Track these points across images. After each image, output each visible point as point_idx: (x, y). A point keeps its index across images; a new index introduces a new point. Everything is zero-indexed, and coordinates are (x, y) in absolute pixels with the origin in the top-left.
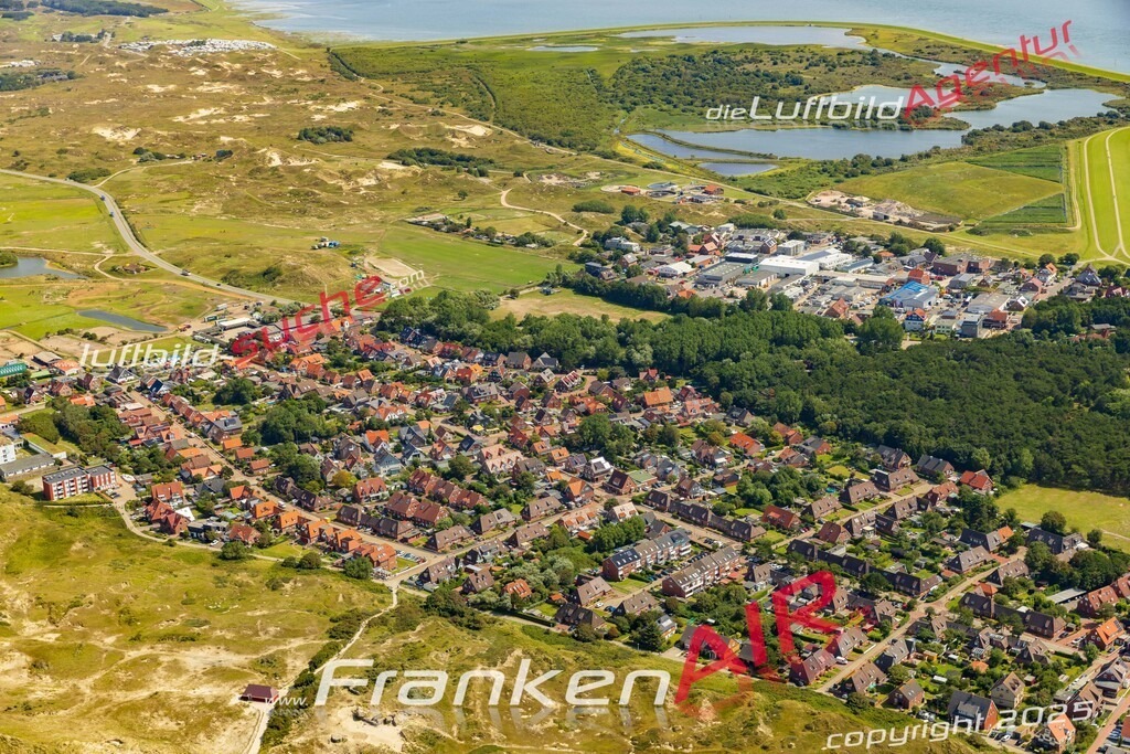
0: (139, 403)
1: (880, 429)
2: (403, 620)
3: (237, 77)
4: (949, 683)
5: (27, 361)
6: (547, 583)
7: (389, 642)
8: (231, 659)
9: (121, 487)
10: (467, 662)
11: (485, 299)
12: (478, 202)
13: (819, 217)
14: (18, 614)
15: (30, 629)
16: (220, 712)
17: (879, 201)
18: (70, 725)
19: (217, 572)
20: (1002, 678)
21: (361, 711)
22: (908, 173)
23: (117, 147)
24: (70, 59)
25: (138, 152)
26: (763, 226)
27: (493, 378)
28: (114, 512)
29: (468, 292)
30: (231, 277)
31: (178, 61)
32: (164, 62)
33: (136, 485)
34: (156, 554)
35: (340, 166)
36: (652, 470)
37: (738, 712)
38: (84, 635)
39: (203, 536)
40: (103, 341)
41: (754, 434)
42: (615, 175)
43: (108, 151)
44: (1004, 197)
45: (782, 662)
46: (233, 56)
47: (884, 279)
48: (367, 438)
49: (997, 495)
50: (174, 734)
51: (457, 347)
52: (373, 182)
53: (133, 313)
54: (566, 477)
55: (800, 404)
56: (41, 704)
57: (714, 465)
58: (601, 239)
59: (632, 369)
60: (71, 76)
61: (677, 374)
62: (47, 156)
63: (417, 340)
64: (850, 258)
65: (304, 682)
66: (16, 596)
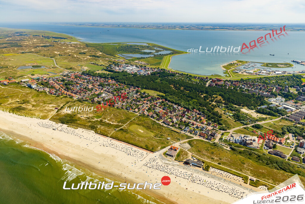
0: (52, 81)
1: (131, 84)
2: (74, 102)
3: (74, 47)
4: (128, 107)
5: (40, 77)
6: (91, 98)
7: (72, 104)
8: (54, 105)
9: (47, 90)
12: (97, 61)
13: (135, 63)
14: (32, 102)
15: (33, 103)
16: (52, 110)
17: (142, 62)
18: (35, 112)
19: (56, 98)
20: (133, 106)
22: (146, 59)
23: (57, 54)
24: (54, 44)
25: (59, 55)
26: (128, 64)
27: (93, 79)
28: (46, 92)
29: (93, 70)
30: (67, 69)
31: (67, 44)
32: (65, 44)
33: (49, 89)
34: (49, 96)
35: (83, 57)
36: (106, 88)
37: (106, 109)
38: (39, 104)
39: (55, 94)
41: (118, 85)
42: (114, 58)
43: (55, 55)
44: (155, 62)
46: (74, 44)
47: (138, 70)
48: (77, 85)
49: (140, 90)
51: (90, 76)
52: (86, 59)
53: (54, 72)
54: (97, 89)
56: (32, 110)
57: (113, 87)
58: (110, 65)
60: (53, 46)
61: (113, 79)
62: (48, 55)
63: (86, 75)
64: (136, 67)
65: (62, 107)
66: (32, 100)
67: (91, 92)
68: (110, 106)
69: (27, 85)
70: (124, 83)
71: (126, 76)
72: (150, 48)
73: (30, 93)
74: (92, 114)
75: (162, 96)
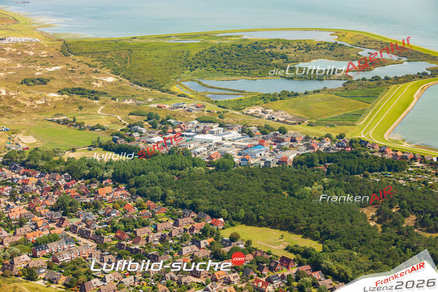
12: (86, 112)
13: (242, 118)
17: (277, 111)
26: (211, 122)
27: (38, 183)
36: (81, 218)
47: (247, 144)
51: (32, 171)
55: (160, 192)
58: (130, 127)
59: (102, 179)
61: (121, 183)
63: (15, 168)
64: (240, 135)
67: (14, 234)
70: (164, 198)
71: (181, 169)
72: (338, 51)
75: (306, 254)
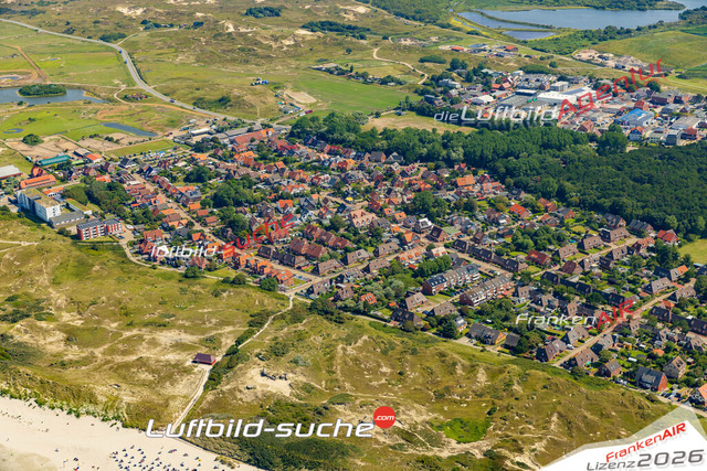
0: (138, 180)
1: (607, 203)
2: (296, 317)
4: (638, 362)
5: (70, 154)
6: (386, 296)
7: (286, 329)
8: (187, 338)
9: (125, 232)
10: (334, 343)
11: (359, 118)
12: (358, 56)
13: (579, 67)
14: (59, 309)
15: (66, 317)
16: (182, 370)
17: (620, 56)
18: (88, 375)
19: (181, 285)
20: (672, 359)
21: (266, 371)
22: (640, 38)
23: (131, 19)
25: (144, 22)
26: (542, 72)
27: (361, 168)
28: (120, 247)
29: (349, 113)
30: (199, 103)
33: (134, 231)
34: (145, 274)
35: (271, 32)
36: (458, 226)
37: (501, 377)
38: (99, 322)
39: (174, 263)
40: (117, 142)
41: (525, 205)
42: (449, 38)
43: (125, 22)
44: (703, 54)
45: (532, 347)
47: (618, 107)
48: (279, 204)
49: (680, 246)
50: (151, 382)
52: (292, 43)
53: (137, 125)
54: (403, 230)
55: (556, 186)
56: (71, 362)
57: (498, 224)
58: (436, 80)
59: (450, 163)
61: (479, 167)
62: (87, 26)
65: (232, 352)
66: (58, 297)
67: (376, 254)
68: (514, 351)
69: (15, 202)
70: (561, 195)
71: (560, 149)
73: (40, 250)
74: (423, 409)
